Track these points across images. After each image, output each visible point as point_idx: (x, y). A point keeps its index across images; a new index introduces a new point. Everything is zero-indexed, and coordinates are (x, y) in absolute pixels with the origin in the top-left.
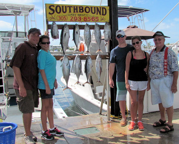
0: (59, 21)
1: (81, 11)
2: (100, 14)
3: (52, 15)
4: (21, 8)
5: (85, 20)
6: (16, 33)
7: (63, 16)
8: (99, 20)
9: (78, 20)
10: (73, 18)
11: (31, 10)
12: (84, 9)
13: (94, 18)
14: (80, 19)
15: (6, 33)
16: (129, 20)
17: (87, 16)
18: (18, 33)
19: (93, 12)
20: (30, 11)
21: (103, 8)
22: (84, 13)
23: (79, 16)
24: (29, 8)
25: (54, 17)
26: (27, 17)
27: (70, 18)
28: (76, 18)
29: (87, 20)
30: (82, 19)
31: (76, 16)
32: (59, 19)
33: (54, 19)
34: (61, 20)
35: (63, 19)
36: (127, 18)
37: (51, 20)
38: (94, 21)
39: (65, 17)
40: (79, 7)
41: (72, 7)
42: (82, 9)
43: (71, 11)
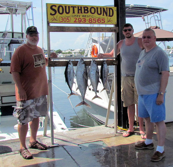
0: (61, 22)
1: (86, 12)
2: (107, 16)
3: (54, 16)
4: (16, 5)
5: (90, 21)
6: (11, 33)
7: (66, 18)
8: (106, 21)
9: (83, 22)
10: (77, 20)
11: (29, 7)
12: (89, 10)
13: (100, 19)
14: (85, 20)
15: (1, 33)
16: (144, 20)
17: (92, 17)
19: (99, 13)
20: (27, 9)
21: (110, 9)
22: (89, 14)
23: (83, 17)
24: (26, 5)
25: (56, 19)
26: (24, 16)
27: (73, 20)
29: (92, 22)
30: (87, 20)
32: (62, 20)
34: (64, 22)
35: (66, 20)
36: (142, 18)
37: (52, 22)
38: (100, 23)
39: (68, 19)
40: (83, 7)
41: (76, 7)
42: (87, 10)
43: (75, 12)
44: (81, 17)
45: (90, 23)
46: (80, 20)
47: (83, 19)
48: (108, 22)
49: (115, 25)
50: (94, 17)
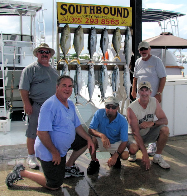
0: (72, 23)
1: (99, 12)
2: (121, 16)
3: (64, 16)
4: (27, 7)
5: (103, 23)
6: (20, 36)
7: (77, 18)
8: (120, 23)
9: (95, 23)
10: (89, 21)
11: (39, 9)
12: (102, 10)
13: (114, 20)
14: (97, 21)
15: (9, 36)
16: (160, 25)
17: (105, 18)
18: (23, 37)
19: (113, 13)
20: (37, 10)
21: (125, 9)
22: (102, 14)
23: (96, 18)
24: (37, 6)
26: (33, 18)
27: (84, 20)
29: (105, 22)
30: (100, 21)
31: (92, 18)
32: (73, 21)
33: (66, 20)
34: (74, 23)
35: (77, 21)
36: (159, 23)
37: (62, 22)
38: (113, 24)
39: (79, 19)
40: (96, 7)
41: (88, 7)
42: (100, 10)
43: (87, 12)
44: (93, 18)
45: (103, 24)
46: (92, 20)
48: (122, 23)
49: (130, 27)
50: (107, 18)
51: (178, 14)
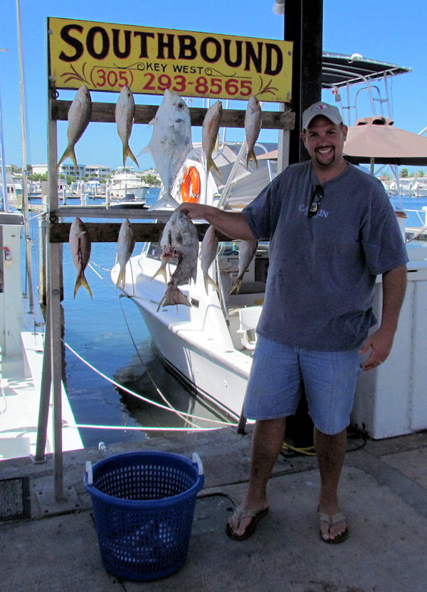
0: (99, 88)
1: (188, 53)
2: (259, 70)
3: (73, 63)
5: (202, 88)
7: (117, 71)
8: (255, 90)
10: (156, 80)
12: (198, 47)
13: (237, 82)
14: (183, 84)
16: (338, 99)
17: (209, 72)
19: (233, 59)
21: (271, 46)
22: (199, 61)
23: (177, 73)
25: (80, 73)
27: (140, 79)
28: (165, 80)
29: (206, 88)
30: (191, 83)
31: (165, 73)
32: (101, 81)
33: (80, 78)
34: (107, 87)
35: (116, 80)
36: (333, 92)
37: (66, 85)
38: (233, 94)
39: (123, 75)
40: (179, 37)
41: (152, 35)
42: (192, 47)
43: (149, 53)
44: (170, 72)
45: (200, 92)
47: (176, 78)
48: (263, 92)
49: (286, 104)
50: (214, 73)
51: (390, 68)
